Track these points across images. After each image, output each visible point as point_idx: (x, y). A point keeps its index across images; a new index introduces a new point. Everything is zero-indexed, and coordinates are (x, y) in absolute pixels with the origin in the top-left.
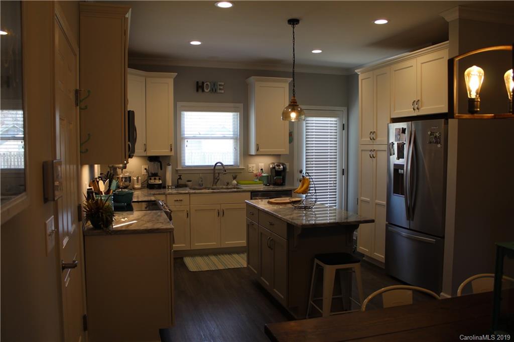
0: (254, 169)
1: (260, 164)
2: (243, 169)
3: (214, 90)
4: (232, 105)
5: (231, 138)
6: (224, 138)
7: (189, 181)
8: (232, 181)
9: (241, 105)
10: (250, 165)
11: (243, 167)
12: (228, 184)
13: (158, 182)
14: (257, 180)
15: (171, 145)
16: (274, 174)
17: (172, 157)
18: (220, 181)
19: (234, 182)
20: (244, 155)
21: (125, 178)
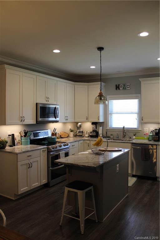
0: (147, 130)
1: (151, 128)
2: (141, 130)
4: (134, 95)
5: (135, 113)
6: (132, 113)
7: (111, 135)
8: (133, 137)
9: (139, 95)
10: (145, 129)
11: (140, 130)
12: (130, 138)
13: (94, 134)
14: (146, 137)
15: (99, 117)
16: (154, 134)
17: (105, 123)
18: (127, 136)
19: (134, 137)
20: (141, 123)
21: (80, 132)
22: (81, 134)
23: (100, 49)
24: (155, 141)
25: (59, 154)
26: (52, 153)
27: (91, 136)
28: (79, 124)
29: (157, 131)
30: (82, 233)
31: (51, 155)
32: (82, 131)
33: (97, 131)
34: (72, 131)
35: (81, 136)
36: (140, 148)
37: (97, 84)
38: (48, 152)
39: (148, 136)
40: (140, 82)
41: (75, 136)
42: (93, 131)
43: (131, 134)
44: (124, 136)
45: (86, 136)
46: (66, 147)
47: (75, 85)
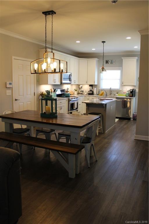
1: (127, 89)
2: (121, 90)
3: (112, 63)
4: (118, 68)
5: (118, 79)
6: (116, 79)
9: (121, 68)
10: (124, 89)
12: (115, 95)
13: (91, 92)
14: (124, 95)
15: (94, 81)
16: (130, 92)
17: (98, 85)
18: (112, 94)
19: (117, 94)
20: (122, 85)
21: (81, 91)
22: (82, 92)
23: (104, 42)
24: (130, 96)
25: (74, 103)
26: (70, 102)
27: (89, 94)
28: (81, 86)
29: (132, 91)
30: (98, 135)
31: (70, 103)
32: (83, 91)
33: (93, 90)
34: (76, 91)
35: (82, 94)
36: (121, 100)
37: (94, 60)
38: (69, 101)
39: (126, 94)
40: (122, 60)
41: (78, 94)
42: (90, 90)
43: (115, 93)
44: (111, 94)
45: (85, 94)
46: (77, 99)
47: (79, 60)
